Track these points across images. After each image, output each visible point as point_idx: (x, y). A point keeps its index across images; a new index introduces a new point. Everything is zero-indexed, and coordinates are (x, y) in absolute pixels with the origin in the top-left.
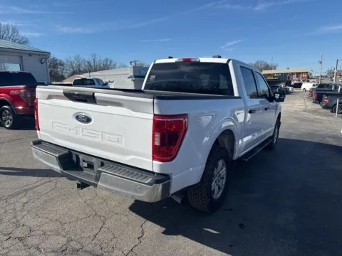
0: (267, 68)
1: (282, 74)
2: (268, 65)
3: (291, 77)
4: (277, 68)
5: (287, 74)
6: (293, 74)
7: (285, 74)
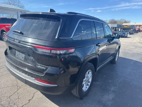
0: (126, 22)
1: (132, 25)
2: (126, 21)
3: (136, 27)
4: (130, 23)
5: (135, 25)
6: (137, 25)
7: (133, 25)
